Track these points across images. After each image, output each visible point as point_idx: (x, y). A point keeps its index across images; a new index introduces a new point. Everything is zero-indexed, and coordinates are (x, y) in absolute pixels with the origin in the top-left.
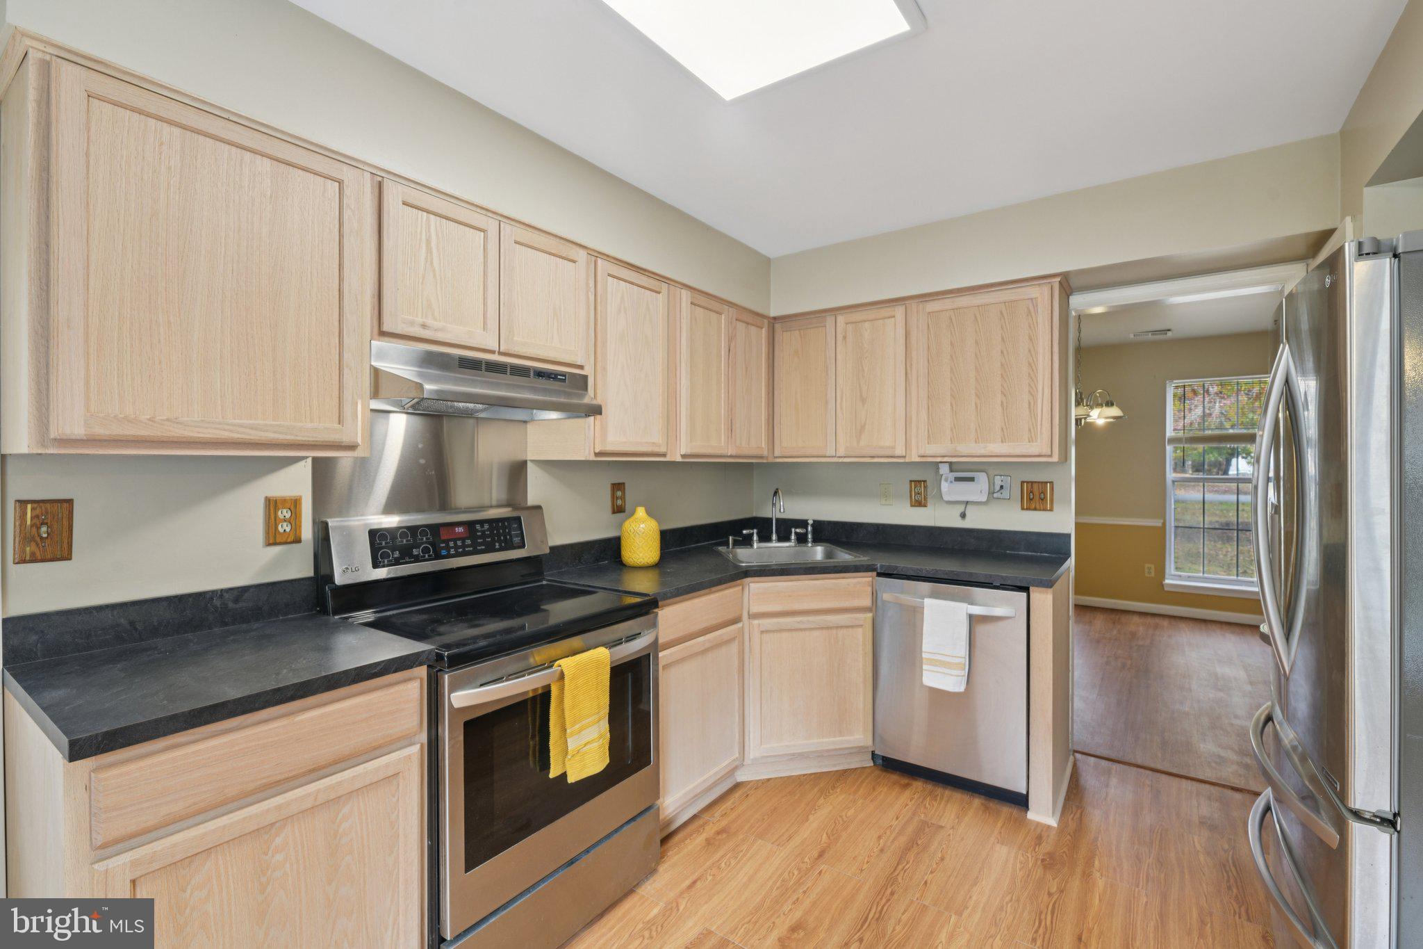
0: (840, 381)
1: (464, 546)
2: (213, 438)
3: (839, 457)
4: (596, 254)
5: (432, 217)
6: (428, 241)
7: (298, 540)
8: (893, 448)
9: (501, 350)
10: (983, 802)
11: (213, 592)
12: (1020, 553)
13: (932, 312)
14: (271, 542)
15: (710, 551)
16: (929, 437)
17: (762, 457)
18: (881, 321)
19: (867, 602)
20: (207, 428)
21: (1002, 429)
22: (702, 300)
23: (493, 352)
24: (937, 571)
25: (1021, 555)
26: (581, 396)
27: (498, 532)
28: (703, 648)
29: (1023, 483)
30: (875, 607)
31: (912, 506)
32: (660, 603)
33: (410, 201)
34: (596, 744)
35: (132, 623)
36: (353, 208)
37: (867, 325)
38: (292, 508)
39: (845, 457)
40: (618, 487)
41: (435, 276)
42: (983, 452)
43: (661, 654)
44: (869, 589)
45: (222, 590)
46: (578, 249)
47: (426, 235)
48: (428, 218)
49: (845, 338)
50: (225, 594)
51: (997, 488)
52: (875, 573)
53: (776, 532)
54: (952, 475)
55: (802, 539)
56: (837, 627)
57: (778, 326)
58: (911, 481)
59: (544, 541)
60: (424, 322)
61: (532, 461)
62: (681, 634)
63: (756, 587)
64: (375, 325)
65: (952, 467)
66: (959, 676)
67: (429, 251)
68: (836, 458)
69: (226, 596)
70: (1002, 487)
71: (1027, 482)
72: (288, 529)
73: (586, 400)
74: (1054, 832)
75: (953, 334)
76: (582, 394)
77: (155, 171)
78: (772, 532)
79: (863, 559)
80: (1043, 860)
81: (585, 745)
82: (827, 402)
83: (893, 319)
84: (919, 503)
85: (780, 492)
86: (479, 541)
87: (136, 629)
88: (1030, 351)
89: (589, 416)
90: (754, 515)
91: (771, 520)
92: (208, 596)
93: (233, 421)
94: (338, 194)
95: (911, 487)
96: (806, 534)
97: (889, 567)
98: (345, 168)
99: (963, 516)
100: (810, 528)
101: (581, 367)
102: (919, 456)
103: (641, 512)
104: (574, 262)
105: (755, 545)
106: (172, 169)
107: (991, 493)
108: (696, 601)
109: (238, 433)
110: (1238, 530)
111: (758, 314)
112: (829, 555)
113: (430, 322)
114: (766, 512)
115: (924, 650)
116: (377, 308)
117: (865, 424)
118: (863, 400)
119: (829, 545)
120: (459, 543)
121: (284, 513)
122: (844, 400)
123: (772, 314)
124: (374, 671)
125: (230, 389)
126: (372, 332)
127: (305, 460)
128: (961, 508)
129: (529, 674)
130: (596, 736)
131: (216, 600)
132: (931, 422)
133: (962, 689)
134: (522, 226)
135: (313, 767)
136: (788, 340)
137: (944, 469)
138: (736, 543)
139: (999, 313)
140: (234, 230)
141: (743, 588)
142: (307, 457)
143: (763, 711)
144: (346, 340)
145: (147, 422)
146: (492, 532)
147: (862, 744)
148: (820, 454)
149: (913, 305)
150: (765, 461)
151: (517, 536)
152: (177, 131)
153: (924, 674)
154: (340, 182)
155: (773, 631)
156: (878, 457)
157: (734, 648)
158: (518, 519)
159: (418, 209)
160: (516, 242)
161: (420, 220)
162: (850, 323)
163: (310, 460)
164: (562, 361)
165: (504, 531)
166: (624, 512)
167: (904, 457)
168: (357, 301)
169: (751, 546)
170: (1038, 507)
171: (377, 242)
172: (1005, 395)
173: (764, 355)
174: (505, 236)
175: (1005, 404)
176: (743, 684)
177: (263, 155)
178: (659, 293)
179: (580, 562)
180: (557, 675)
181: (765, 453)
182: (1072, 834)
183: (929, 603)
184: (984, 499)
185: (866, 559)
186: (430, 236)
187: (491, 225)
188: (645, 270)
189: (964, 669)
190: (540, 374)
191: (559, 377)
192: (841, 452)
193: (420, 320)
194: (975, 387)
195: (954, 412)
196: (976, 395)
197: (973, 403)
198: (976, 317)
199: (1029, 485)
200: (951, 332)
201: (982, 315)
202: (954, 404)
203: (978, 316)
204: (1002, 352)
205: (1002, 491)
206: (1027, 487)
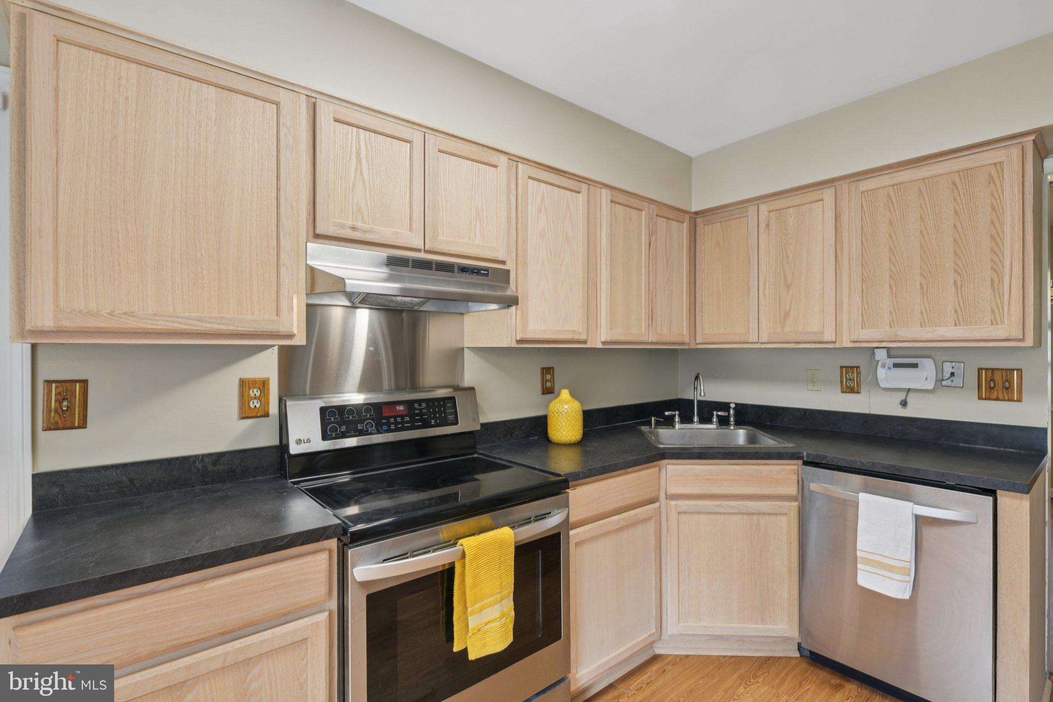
0: (763, 267)
1: (403, 422)
2: (165, 329)
3: (761, 343)
4: (517, 159)
5: (361, 130)
6: (358, 153)
7: (267, 415)
8: (822, 333)
9: (426, 248)
11: (196, 456)
12: (977, 446)
13: (867, 191)
14: (244, 416)
15: (632, 430)
16: (863, 321)
17: (683, 344)
18: (808, 205)
19: (793, 490)
20: (158, 320)
21: (956, 311)
22: (622, 198)
23: (419, 250)
24: (874, 464)
25: (979, 449)
26: (505, 289)
27: (434, 410)
28: (617, 527)
29: (980, 370)
30: (803, 497)
31: (843, 392)
32: (571, 484)
33: (340, 117)
34: (497, 624)
35: (131, 480)
36: (288, 126)
37: (791, 211)
38: (261, 388)
39: (768, 343)
40: (547, 371)
41: (364, 183)
42: (930, 336)
43: (572, 533)
44: (795, 477)
45: (203, 455)
46: (499, 155)
47: (356, 147)
48: (357, 132)
49: (768, 226)
50: (205, 459)
51: (947, 375)
52: (800, 462)
53: (698, 414)
54: (890, 361)
55: (724, 422)
56: (759, 514)
57: (699, 220)
58: (842, 367)
59: (476, 419)
60: (353, 225)
61: (468, 348)
62: (595, 512)
63: (672, 469)
64: (310, 229)
65: (890, 353)
66: (902, 581)
67: (359, 160)
68: (759, 344)
69: (206, 459)
70: (952, 374)
71: (987, 369)
72: (258, 406)
73: (509, 293)
75: (892, 210)
76: (506, 286)
77: (115, 102)
78: (694, 415)
79: (788, 445)
81: (486, 624)
82: (749, 290)
83: (821, 202)
84: (851, 390)
85: (700, 376)
86: (416, 418)
87: (134, 485)
88: (993, 223)
89: (511, 306)
90: (679, 397)
91: (692, 402)
92: (192, 460)
93: (183, 314)
94: (275, 115)
95: (842, 373)
96: (729, 416)
97: (818, 456)
98: (282, 91)
99: (904, 404)
100: (732, 412)
101: (503, 263)
102: (851, 342)
103: (565, 394)
104: (496, 166)
105: (677, 426)
106: (130, 99)
107: (939, 381)
108: (610, 481)
109: (186, 324)
111: (679, 210)
112: (751, 439)
113: (359, 224)
114: (689, 395)
115: (858, 548)
116: (312, 214)
117: (790, 310)
118: (788, 287)
119: (751, 428)
120: (399, 420)
121: (256, 392)
122: (767, 286)
123: (694, 209)
124: (280, 544)
125: (180, 287)
126: (307, 235)
127: (272, 348)
128: (902, 396)
129: (435, 551)
130: (497, 615)
131: (199, 463)
132: (866, 306)
133: (906, 595)
134: (446, 137)
135: (224, 630)
136: (709, 233)
137: (881, 355)
138: (658, 423)
139: (951, 184)
140: (183, 150)
141: (660, 470)
142: (274, 346)
143: (680, 590)
144: (283, 242)
145: (107, 315)
146: (429, 410)
147: (786, 635)
148: (742, 340)
149: (844, 186)
150: (687, 347)
151: (451, 414)
152: (133, 66)
153: (858, 574)
154: (277, 104)
155: (691, 513)
156: (805, 343)
157: (651, 526)
158: (452, 399)
159: (349, 125)
160: (440, 151)
161: (350, 134)
162: (772, 211)
163: (276, 348)
164: (483, 257)
165: (439, 409)
166: (553, 393)
167: (834, 342)
168: (292, 208)
169: (674, 427)
170: (1001, 397)
171: (312, 156)
172: (959, 275)
173: (685, 248)
174: (429, 145)
175: (959, 284)
176: (660, 561)
177: (209, 83)
178: (579, 192)
179: (511, 435)
180: (460, 553)
181: (687, 340)
183: (864, 498)
184: (930, 386)
185: (790, 445)
186: (360, 149)
187: (417, 137)
188: (565, 172)
189: (909, 575)
190: (464, 269)
191: (481, 272)
192: (764, 338)
193: (350, 223)
194: (921, 266)
195: (894, 295)
196: (921, 275)
197: (918, 284)
198: (921, 191)
199: (990, 373)
200: (890, 211)
201: (928, 189)
202: (893, 286)
203: (924, 190)
204: (955, 227)
205: (953, 378)
206: (986, 375)
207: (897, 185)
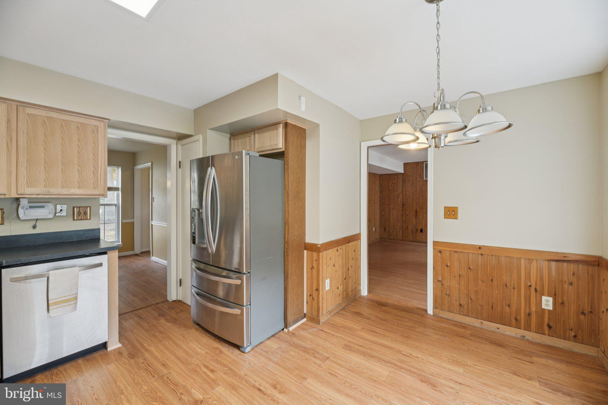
10: (83, 359)
21: (79, 182)
29: (74, 208)
42: (67, 193)
51: (58, 210)
54: (29, 205)
70: (61, 210)
71: (77, 207)
74: (123, 348)
80: (129, 357)
88: (94, 148)
97: (14, 261)
99: (34, 227)
107: (55, 213)
110: (104, 223)
128: (33, 223)
137: (23, 202)
139: (77, 127)
170: (83, 218)
172: (80, 167)
175: (80, 171)
182: (128, 344)
184: (51, 216)
194: (62, 160)
195: (47, 171)
196: (62, 164)
197: (60, 168)
198: (62, 125)
199: (78, 209)
200: (45, 129)
201: (66, 125)
202: (46, 166)
203: (64, 125)
204: (78, 146)
205: (62, 212)
206: (77, 209)
207: (49, 117)
